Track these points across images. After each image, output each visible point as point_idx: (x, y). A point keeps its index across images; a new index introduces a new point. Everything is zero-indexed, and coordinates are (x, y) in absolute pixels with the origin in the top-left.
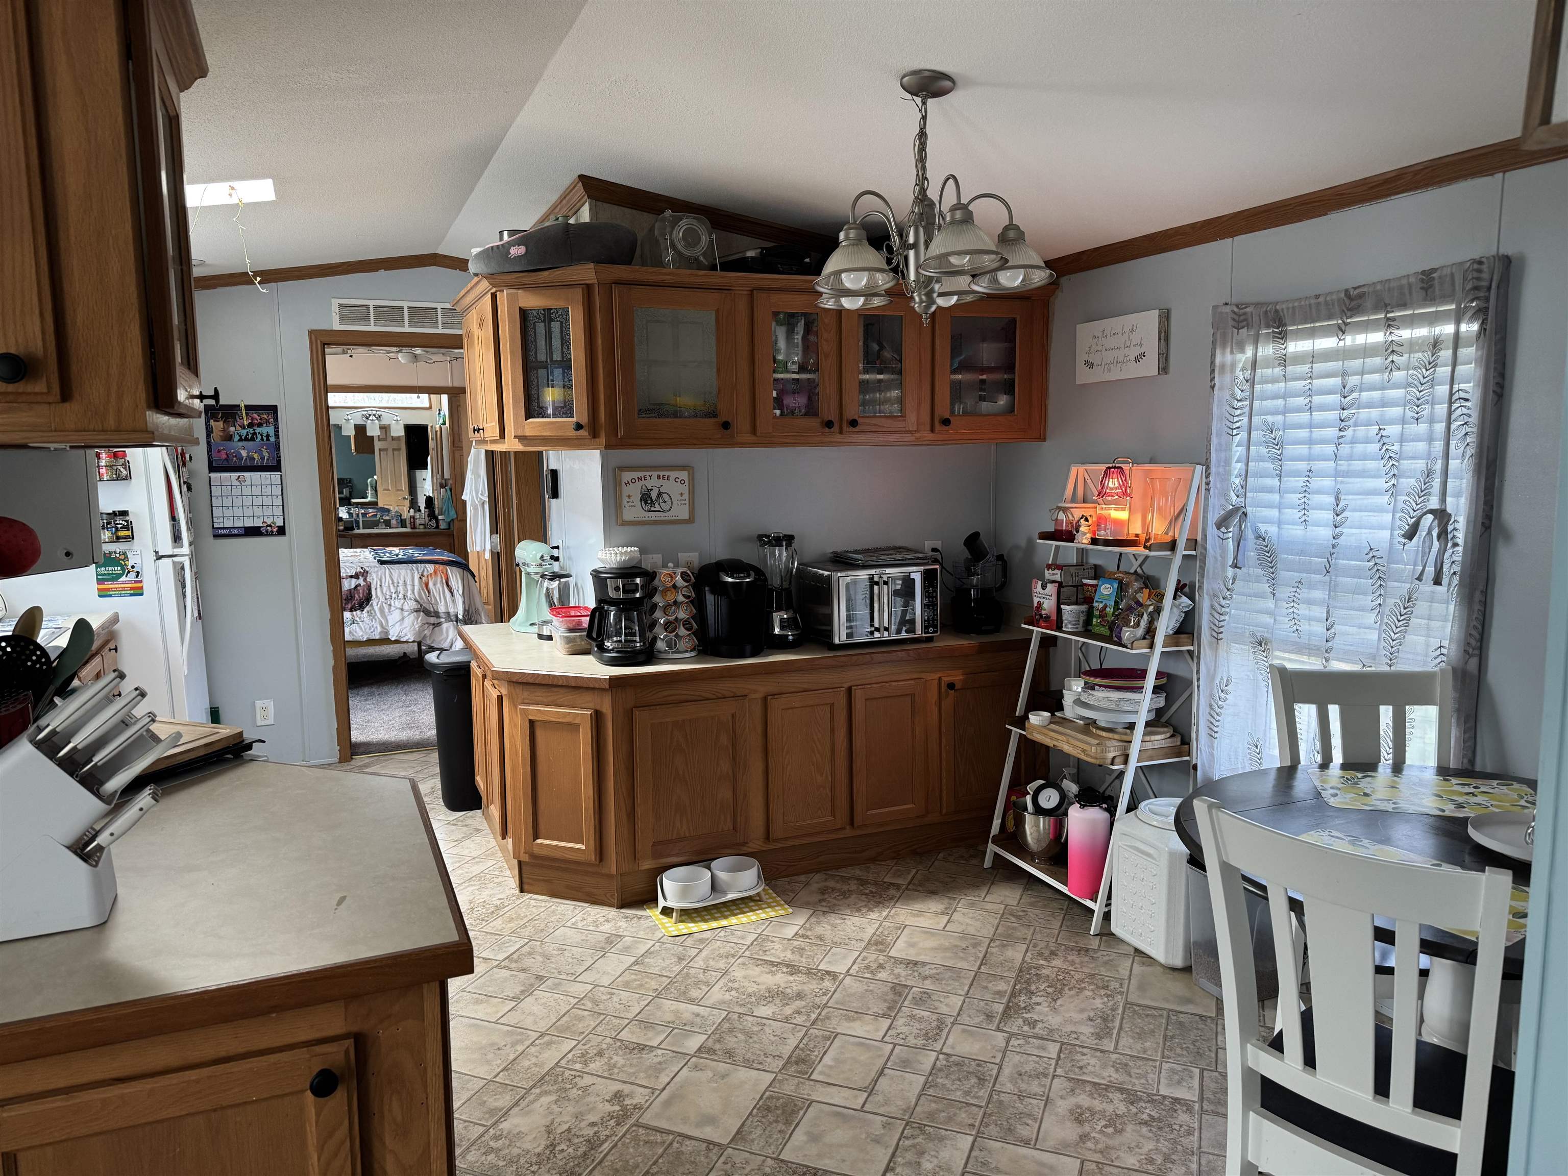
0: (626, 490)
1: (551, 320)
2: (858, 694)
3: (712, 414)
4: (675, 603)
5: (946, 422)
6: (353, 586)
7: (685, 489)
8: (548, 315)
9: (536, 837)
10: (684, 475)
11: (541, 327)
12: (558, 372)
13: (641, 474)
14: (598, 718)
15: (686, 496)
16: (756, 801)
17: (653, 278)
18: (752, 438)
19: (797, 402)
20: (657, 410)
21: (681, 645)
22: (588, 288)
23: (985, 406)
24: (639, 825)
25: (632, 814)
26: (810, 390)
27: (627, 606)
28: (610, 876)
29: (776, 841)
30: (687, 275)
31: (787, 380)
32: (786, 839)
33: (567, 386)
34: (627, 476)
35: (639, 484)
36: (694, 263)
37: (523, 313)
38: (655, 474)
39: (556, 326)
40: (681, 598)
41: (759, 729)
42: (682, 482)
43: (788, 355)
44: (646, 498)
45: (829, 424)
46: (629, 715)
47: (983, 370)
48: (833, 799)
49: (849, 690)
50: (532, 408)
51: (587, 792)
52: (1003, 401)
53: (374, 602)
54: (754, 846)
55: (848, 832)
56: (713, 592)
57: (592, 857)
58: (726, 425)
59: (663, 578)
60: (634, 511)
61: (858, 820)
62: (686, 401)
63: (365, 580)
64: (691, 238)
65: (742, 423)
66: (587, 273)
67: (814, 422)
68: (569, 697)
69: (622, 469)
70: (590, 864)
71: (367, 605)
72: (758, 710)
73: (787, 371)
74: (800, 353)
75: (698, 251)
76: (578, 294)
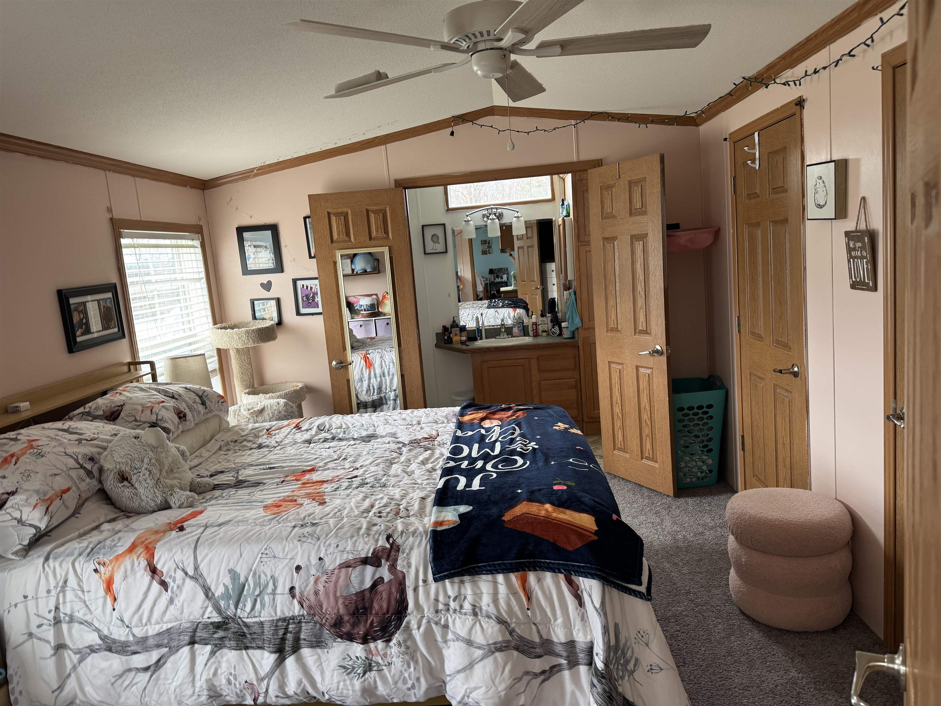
6: (368, 584)
53: (412, 619)
63: (393, 568)
71: (398, 628)
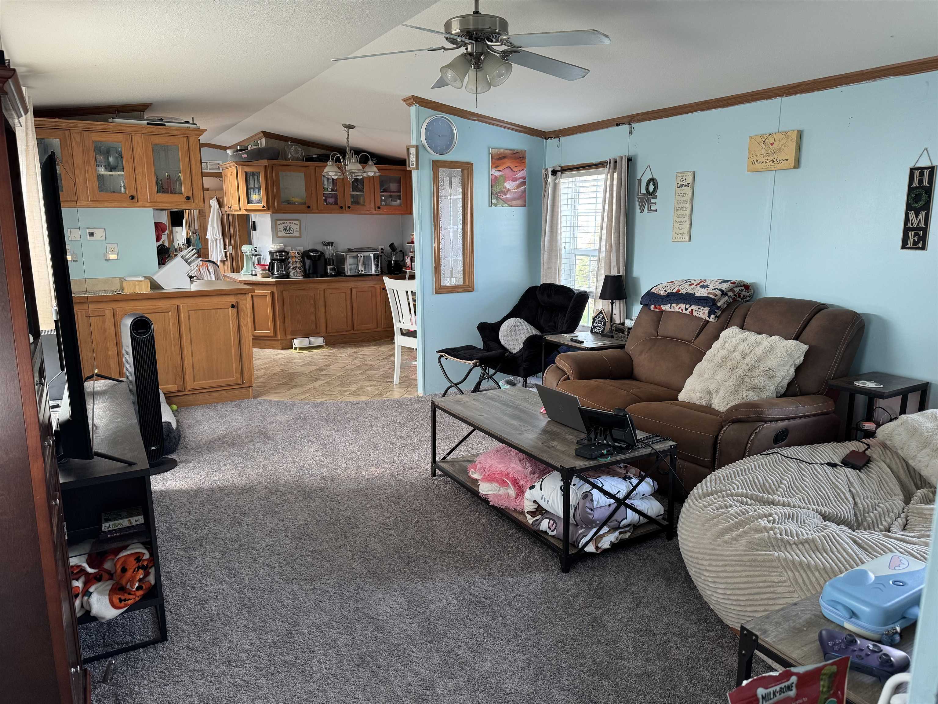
0: (279, 227)
1: (254, 175)
2: (354, 291)
3: (305, 204)
4: (296, 261)
5: (379, 208)
7: (298, 227)
8: (253, 174)
9: (255, 330)
10: (297, 222)
11: (251, 177)
12: (257, 190)
13: (283, 222)
14: (272, 293)
15: (298, 229)
16: (323, 321)
17: (285, 163)
18: (317, 211)
19: (331, 200)
20: (289, 202)
21: (298, 275)
22: (266, 166)
23: (393, 203)
24: (287, 325)
25: (284, 322)
26: (335, 197)
27: (280, 261)
28: (278, 340)
29: (329, 333)
30: (294, 162)
31: (328, 194)
32: (332, 333)
33: (260, 194)
34: (279, 222)
35: (283, 225)
36: (297, 159)
37: (246, 173)
38: (288, 222)
39: (256, 177)
40: (297, 260)
41: (323, 299)
42: (297, 225)
43: (328, 186)
44: (285, 229)
45: (341, 207)
46: (282, 293)
47: (390, 192)
48: (347, 322)
49: (351, 289)
50: (249, 201)
51: (270, 316)
52: (398, 201)
54: (323, 335)
55: (352, 332)
56: (308, 259)
57: (272, 335)
58: (309, 207)
59: (291, 254)
60: (282, 233)
61: (355, 329)
62: (296, 200)
64: (296, 151)
65: (314, 206)
66: (265, 162)
67: (336, 207)
68: (264, 287)
69: (277, 220)
70: (272, 337)
72: (322, 292)
73: (328, 191)
74: (332, 185)
75: (299, 155)
76: (262, 168)
